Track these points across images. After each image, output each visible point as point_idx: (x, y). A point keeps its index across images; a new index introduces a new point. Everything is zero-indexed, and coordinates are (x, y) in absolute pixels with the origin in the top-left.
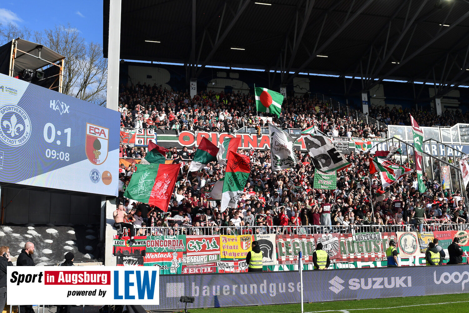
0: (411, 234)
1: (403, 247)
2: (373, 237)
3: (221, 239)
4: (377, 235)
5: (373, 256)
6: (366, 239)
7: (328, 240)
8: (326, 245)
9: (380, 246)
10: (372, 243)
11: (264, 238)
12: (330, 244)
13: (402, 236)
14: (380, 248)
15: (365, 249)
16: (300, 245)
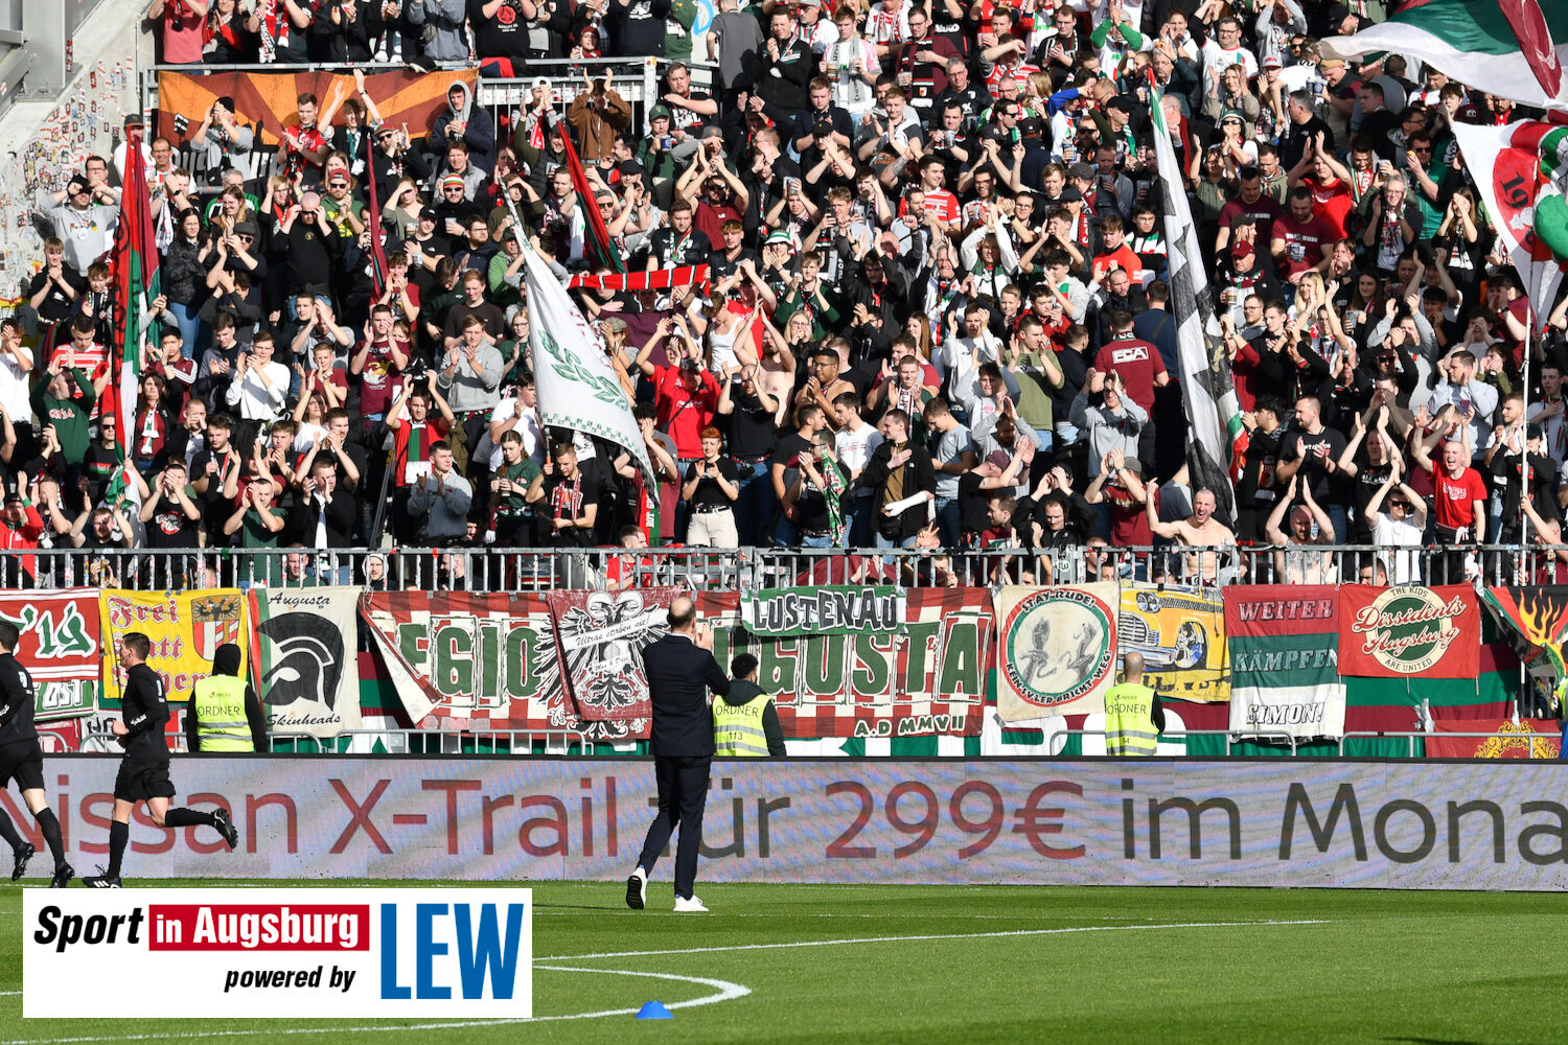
0: (1081, 598)
1: (1022, 666)
2: (856, 611)
3: (106, 609)
4: (879, 602)
5: (845, 709)
6: (814, 618)
7: (618, 620)
8: (603, 646)
9: (890, 658)
10: (848, 641)
11: (301, 608)
12: (624, 645)
13: (1019, 613)
14: (892, 669)
15: (800, 673)
16: (477, 644)
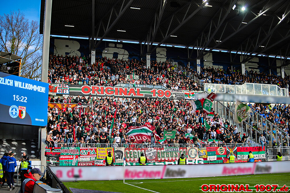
0: (195, 149)
1: (190, 155)
2: (175, 150)
3: (97, 150)
4: (176, 149)
5: (174, 159)
6: (171, 150)
7: (151, 151)
8: (150, 153)
9: (178, 154)
10: (174, 152)
11: (119, 150)
12: (152, 153)
13: (189, 149)
14: (178, 155)
15: (170, 156)
16: (137, 153)
